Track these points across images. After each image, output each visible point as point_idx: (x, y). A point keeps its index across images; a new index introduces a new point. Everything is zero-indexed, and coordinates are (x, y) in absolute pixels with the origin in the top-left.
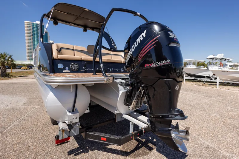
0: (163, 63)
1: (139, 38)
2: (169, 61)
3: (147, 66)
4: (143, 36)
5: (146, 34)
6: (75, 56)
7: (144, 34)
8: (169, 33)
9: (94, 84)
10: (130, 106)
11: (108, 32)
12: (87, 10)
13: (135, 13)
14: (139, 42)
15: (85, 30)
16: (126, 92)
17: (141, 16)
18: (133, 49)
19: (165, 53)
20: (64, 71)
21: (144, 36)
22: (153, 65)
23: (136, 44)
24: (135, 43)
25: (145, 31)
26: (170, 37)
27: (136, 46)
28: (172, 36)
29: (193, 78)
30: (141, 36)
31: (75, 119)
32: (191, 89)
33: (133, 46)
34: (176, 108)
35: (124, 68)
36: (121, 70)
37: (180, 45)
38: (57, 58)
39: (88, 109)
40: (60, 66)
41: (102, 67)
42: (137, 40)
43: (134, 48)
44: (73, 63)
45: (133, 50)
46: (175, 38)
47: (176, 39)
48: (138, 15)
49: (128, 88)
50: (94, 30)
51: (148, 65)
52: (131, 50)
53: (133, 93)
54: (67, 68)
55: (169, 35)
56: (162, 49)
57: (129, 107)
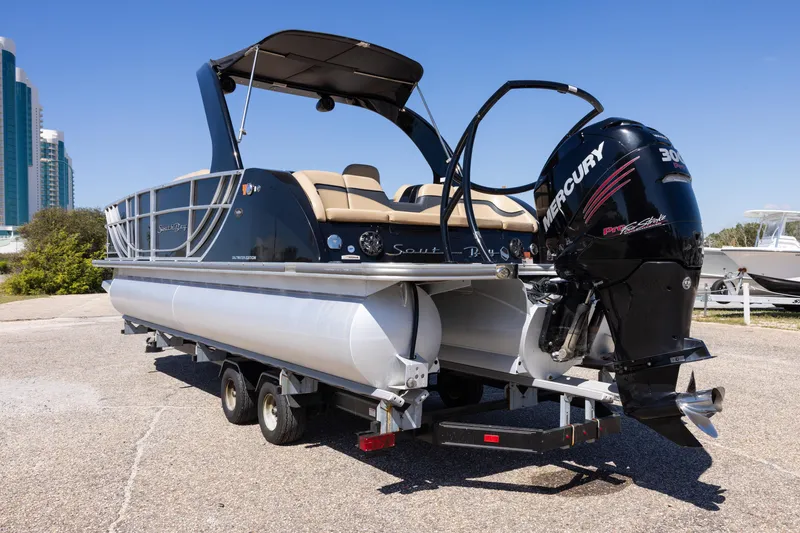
0: (650, 222)
1: (584, 162)
2: (662, 217)
3: (607, 231)
4: (595, 158)
5: (603, 153)
6: (351, 209)
7: (598, 153)
8: (661, 150)
9: (473, 281)
10: (557, 353)
11: (431, 117)
12: (366, 45)
13: (562, 88)
14: (587, 171)
15: (326, 105)
16: (548, 310)
17: (581, 93)
18: (569, 188)
19: (653, 196)
20: (343, 257)
21: (600, 157)
22: (625, 229)
23: (579, 176)
24: (574, 174)
25: (601, 146)
26: (664, 159)
27: (578, 181)
28: (667, 156)
29: (789, 301)
30: (590, 157)
31: (420, 377)
32: (775, 344)
33: (569, 180)
34: (688, 337)
35: (508, 247)
36: (503, 254)
37: (689, 177)
38: (325, 219)
39: (436, 362)
40: (334, 241)
41: (479, 241)
42: (580, 167)
43: (572, 186)
44: (366, 233)
45: (568, 193)
46: (676, 160)
47: (680, 163)
48: (571, 92)
49: (552, 296)
50: (357, 104)
51: (613, 230)
52: (561, 192)
53: (567, 311)
54: (351, 249)
55: (661, 155)
56: (646, 192)
57: (554, 354)
